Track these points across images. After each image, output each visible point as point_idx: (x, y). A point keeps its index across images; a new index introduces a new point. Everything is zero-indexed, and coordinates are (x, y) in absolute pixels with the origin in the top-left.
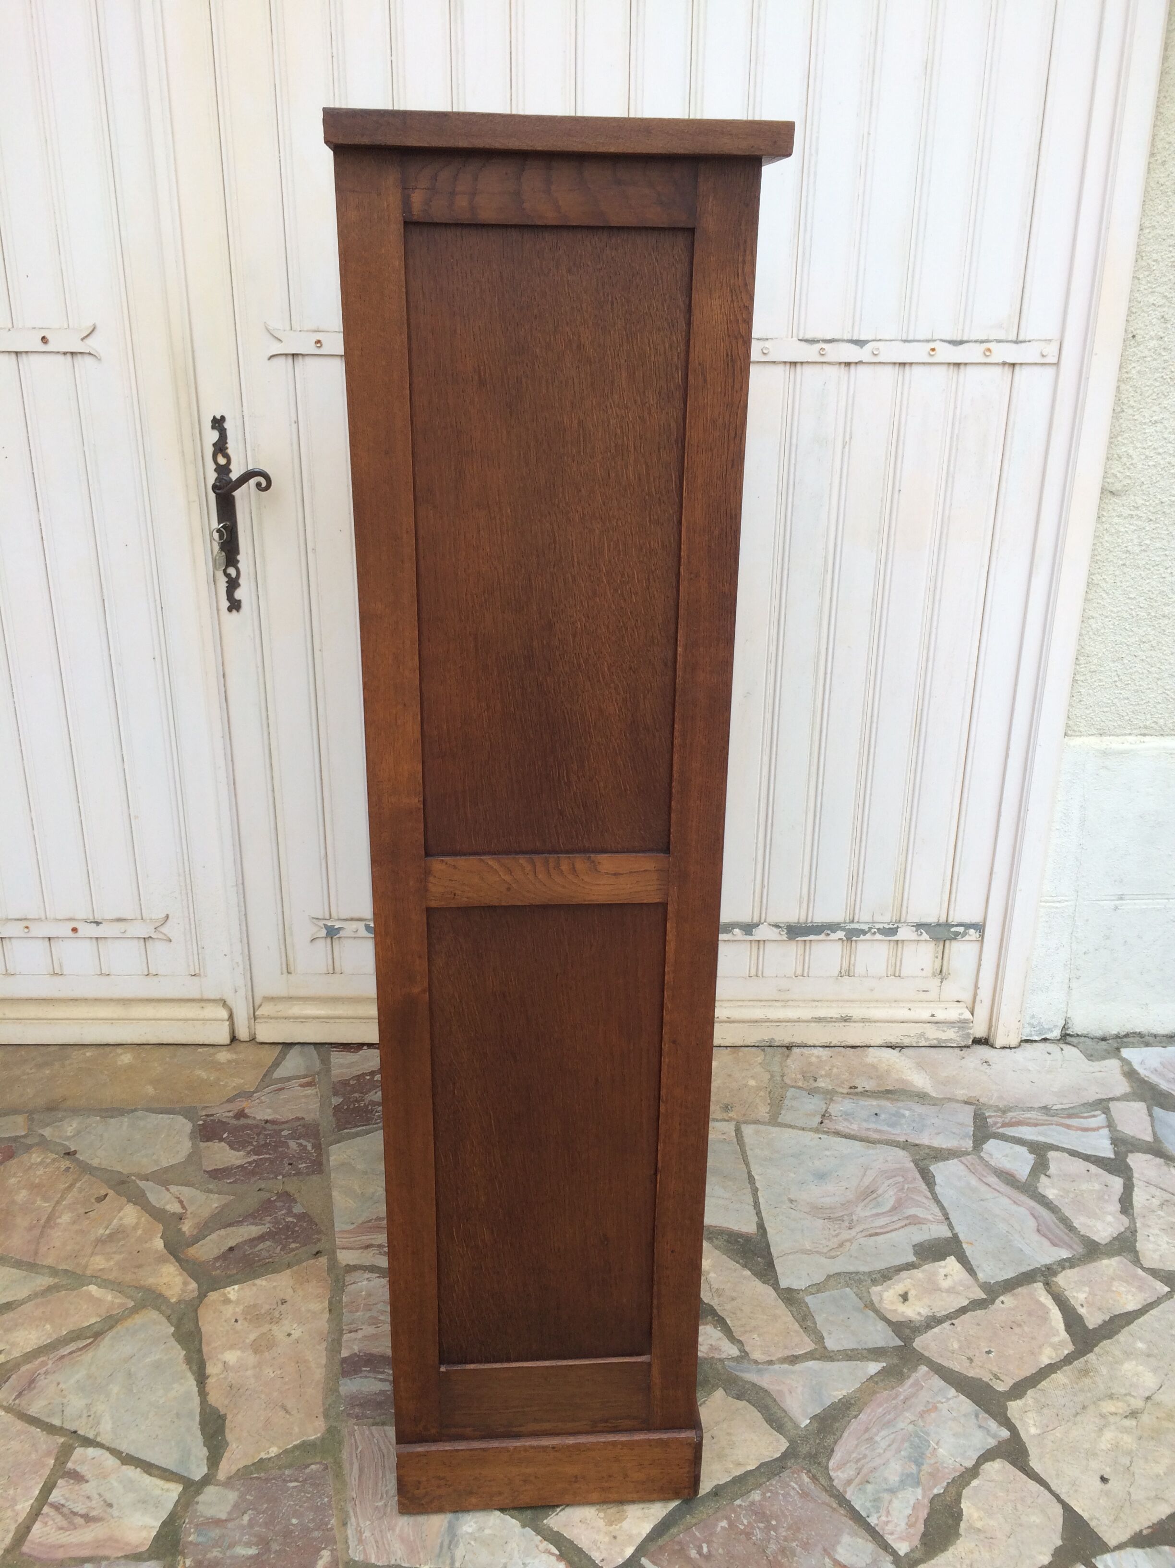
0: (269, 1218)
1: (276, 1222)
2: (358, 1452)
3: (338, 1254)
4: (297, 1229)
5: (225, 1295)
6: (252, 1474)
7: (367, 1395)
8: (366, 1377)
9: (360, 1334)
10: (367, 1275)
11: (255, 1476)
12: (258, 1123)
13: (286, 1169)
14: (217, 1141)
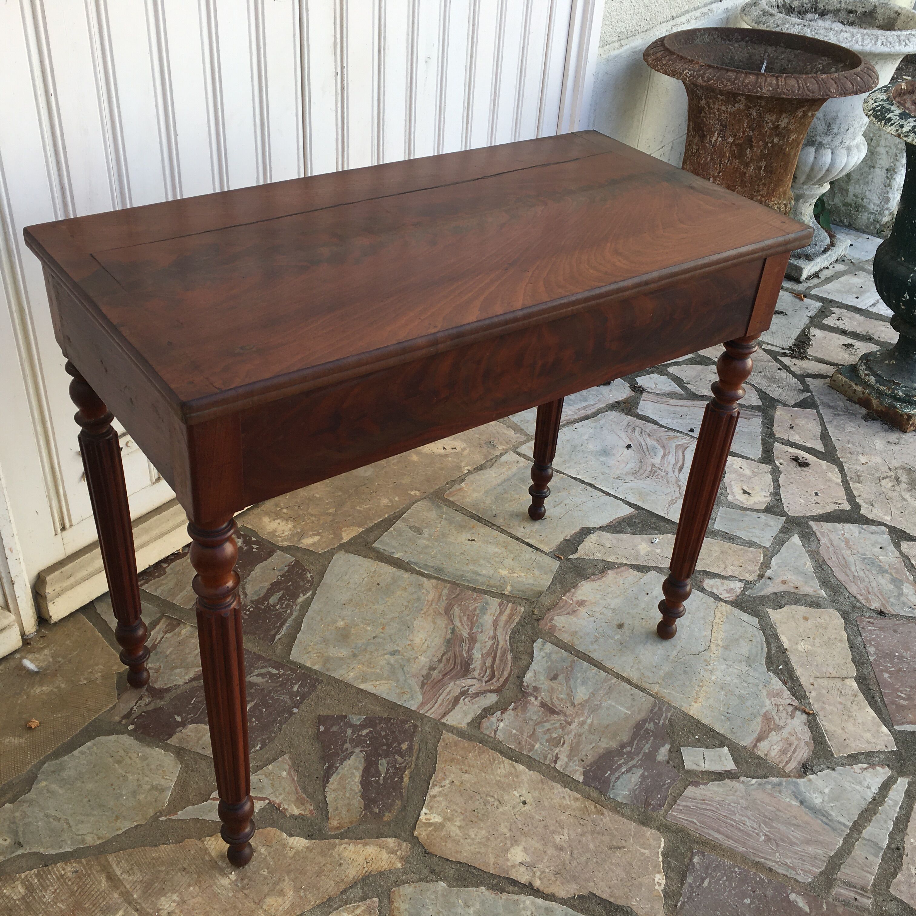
0: (347, 745)
1: (358, 742)
2: (698, 824)
3: (448, 723)
4: (383, 733)
5: (428, 824)
6: (676, 906)
7: (639, 787)
8: (618, 778)
9: (563, 759)
10: (494, 719)
11: (679, 904)
12: (188, 686)
13: (288, 701)
14: (180, 728)
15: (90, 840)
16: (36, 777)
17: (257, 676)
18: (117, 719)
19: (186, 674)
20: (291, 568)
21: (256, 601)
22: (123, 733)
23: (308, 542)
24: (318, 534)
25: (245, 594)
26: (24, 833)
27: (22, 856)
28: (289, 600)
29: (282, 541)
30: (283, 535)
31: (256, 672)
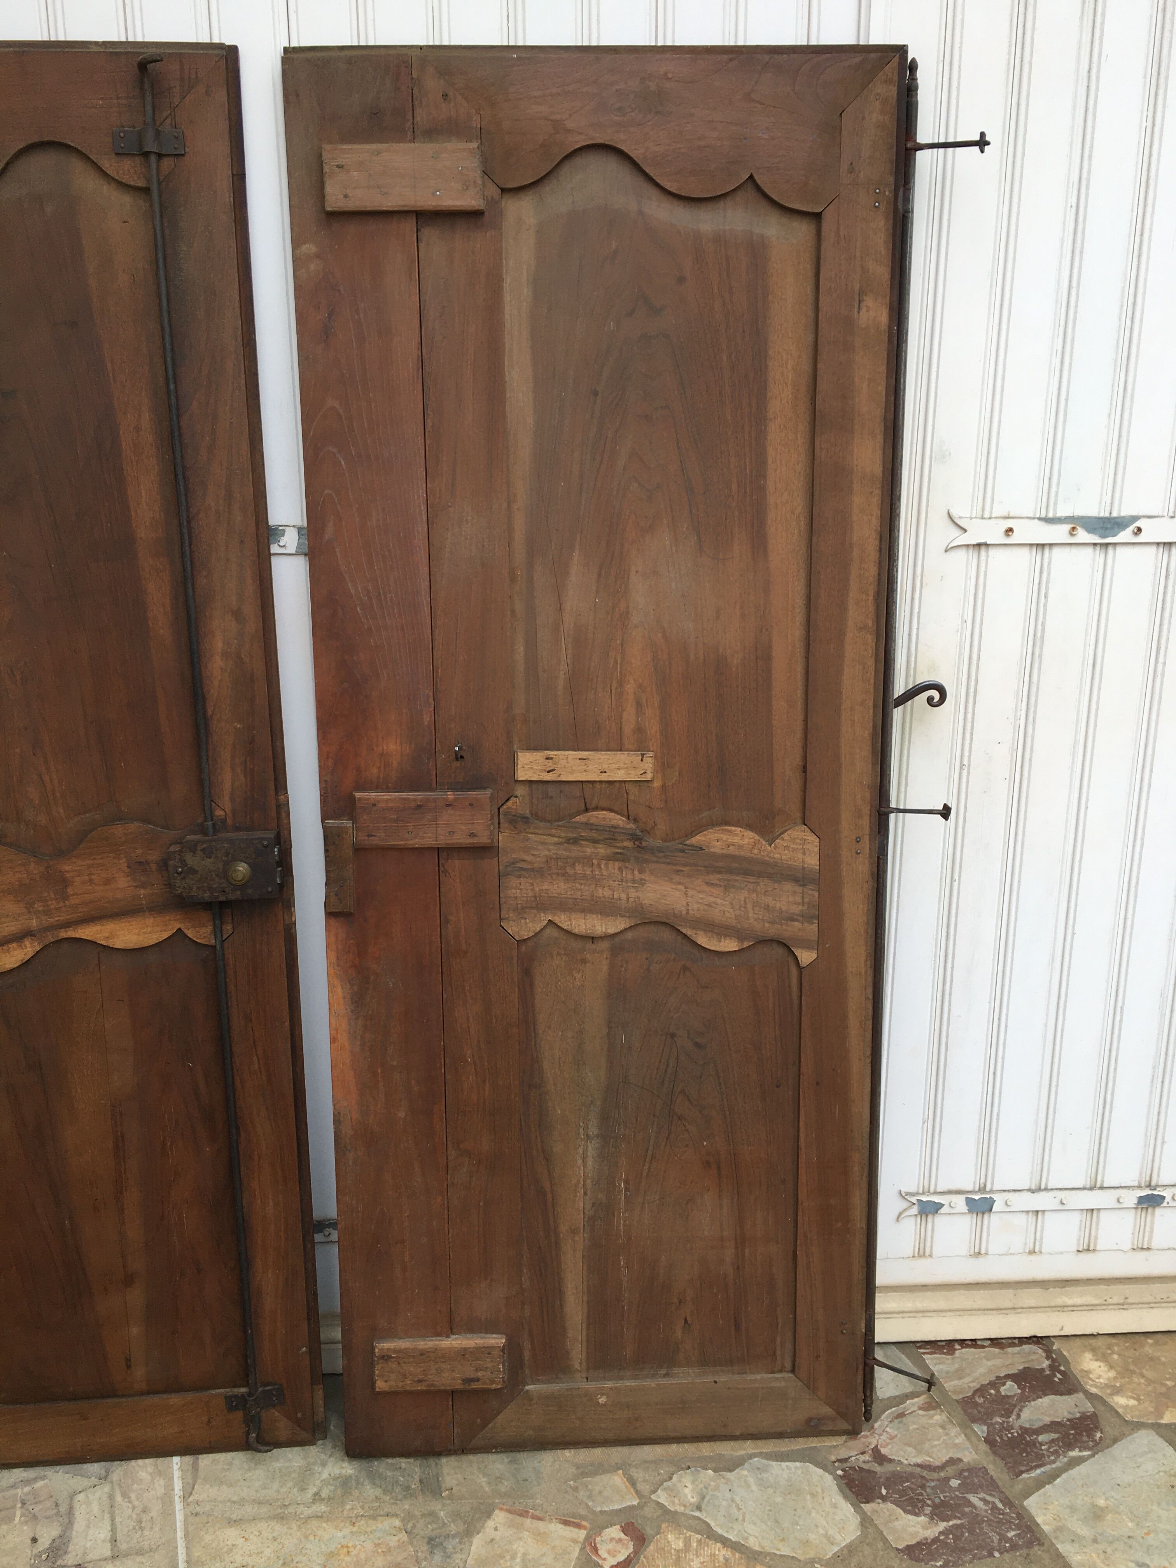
12: (909, 1469)
13: (996, 1541)
14: (880, 1501)
15: (753, 1543)
16: (743, 1464)
17: (980, 1499)
18: (833, 1458)
19: (914, 1457)
20: (1084, 1417)
21: (1026, 1429)
22: (830, 1473)
23: (1120, 1401)
24: (1138, 1400)
25: (1019, 1416)
26: (708, 1502)
27: (698, 1518)
28: (1060, 1448)
29: (1091, 1386)
30: (1097, 1380)
31: (982, 1495)
